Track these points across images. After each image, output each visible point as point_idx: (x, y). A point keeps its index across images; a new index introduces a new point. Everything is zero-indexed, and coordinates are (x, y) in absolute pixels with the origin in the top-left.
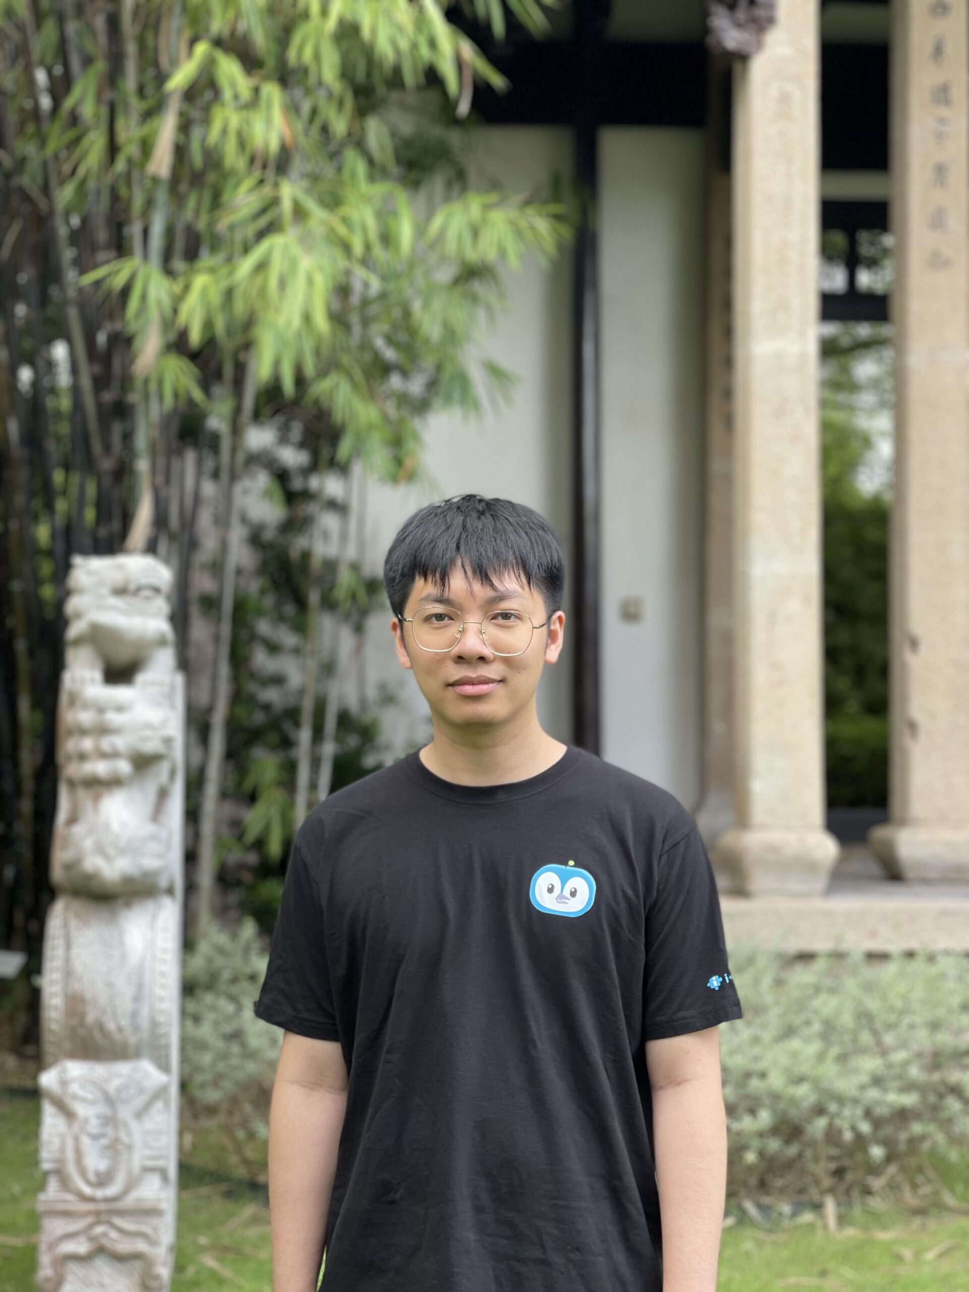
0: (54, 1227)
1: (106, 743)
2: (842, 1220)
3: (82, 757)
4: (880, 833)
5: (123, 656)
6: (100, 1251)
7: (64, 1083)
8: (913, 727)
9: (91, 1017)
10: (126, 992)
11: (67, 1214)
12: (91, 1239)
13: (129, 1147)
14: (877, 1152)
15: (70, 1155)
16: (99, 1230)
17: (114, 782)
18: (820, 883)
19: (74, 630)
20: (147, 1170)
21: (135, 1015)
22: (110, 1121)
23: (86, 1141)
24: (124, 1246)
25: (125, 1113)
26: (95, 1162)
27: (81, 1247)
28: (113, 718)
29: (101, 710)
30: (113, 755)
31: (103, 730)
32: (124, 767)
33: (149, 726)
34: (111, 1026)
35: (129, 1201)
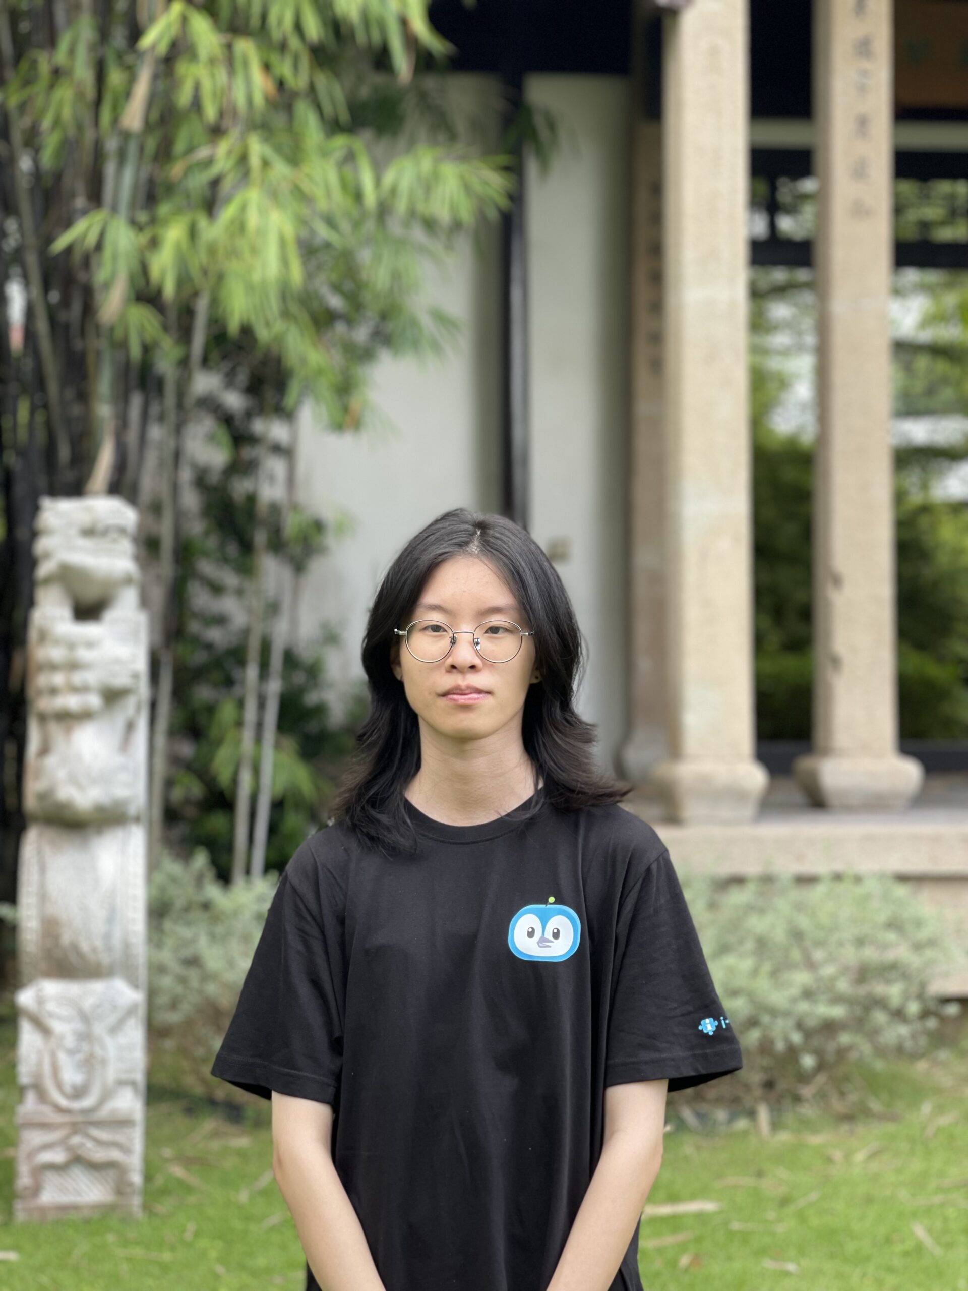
0: (33, 1138)
1: (78, 678)
2: (776, 1126)
3: (54, 691)
4: (804, 764)
5: (90, 594)
6: (77, 1160)
7: (41, 1001)
8: (836, 661)
9: (66, 938)
10: (99, 914)
11: (44, 1126)
12: (69, 1149)
13: (104, 1062)
14: (808, 1061)
15: (47, 1069)
16: (76, 1140)
17: (85, 716)
18: (749, 811)
19: (44, 569)
20: (121, 1083)
21: (108, 937)
22: (86, 1037)
23: (62, 1057)
24: (100, 1155)
25: (99, 1029)
26: (71, 1076)
27: (57, 1156)
28: (84, 654)
29: (71, 645)
30: (82, 689)
31: (73, 666)
32: (94, 701)
33: (117, 661)
34: (85, 947)
35: (104, 1112)
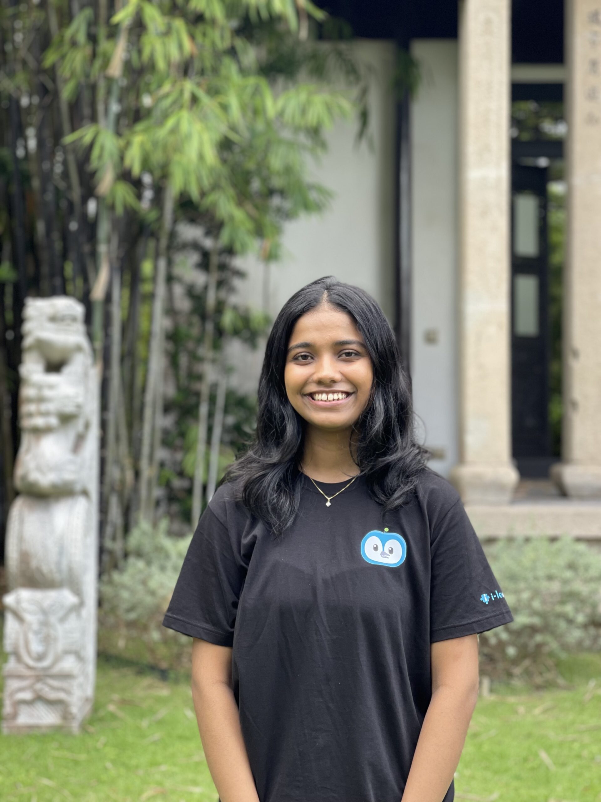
0: (13, 684)
1: (44, 407)
3: (30, 415)
4: (556, 469)
5: (56, 357)
6: (39, 698)
7: (18, 602)
8: (574, 405)
9: (34, 564)
10: (53, 551)
11: (20, 677)
12: (35, 691)
13: (56, 639)
14: (511, 651)
15: (21, 643)
16: (39, 686)
17: (47, 430)
18: (507, 497)
19: (28, 342)
20: (67, 652)
21: (59, 564)
22: (45, 624)
23: (31, 636)
24: (53, 695)
25: (53, 619)
26: (36, 647)
27: (27, 695)
28: (47, 393)
29: (40, 387)
30: (46, 414)
31: (41, 400)
32: (53, 421)
33: (67, 397)
34: (45, 569)
35: (56, 670)
